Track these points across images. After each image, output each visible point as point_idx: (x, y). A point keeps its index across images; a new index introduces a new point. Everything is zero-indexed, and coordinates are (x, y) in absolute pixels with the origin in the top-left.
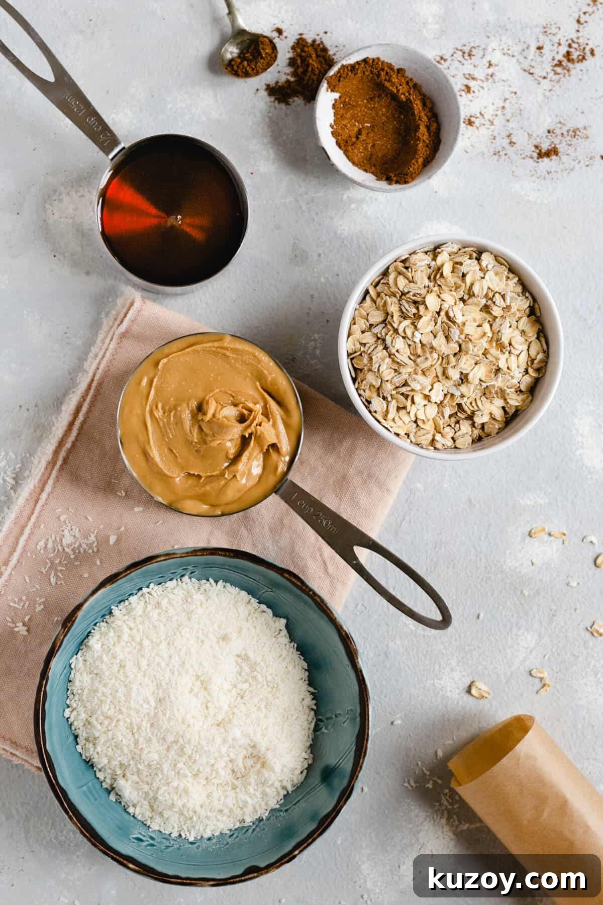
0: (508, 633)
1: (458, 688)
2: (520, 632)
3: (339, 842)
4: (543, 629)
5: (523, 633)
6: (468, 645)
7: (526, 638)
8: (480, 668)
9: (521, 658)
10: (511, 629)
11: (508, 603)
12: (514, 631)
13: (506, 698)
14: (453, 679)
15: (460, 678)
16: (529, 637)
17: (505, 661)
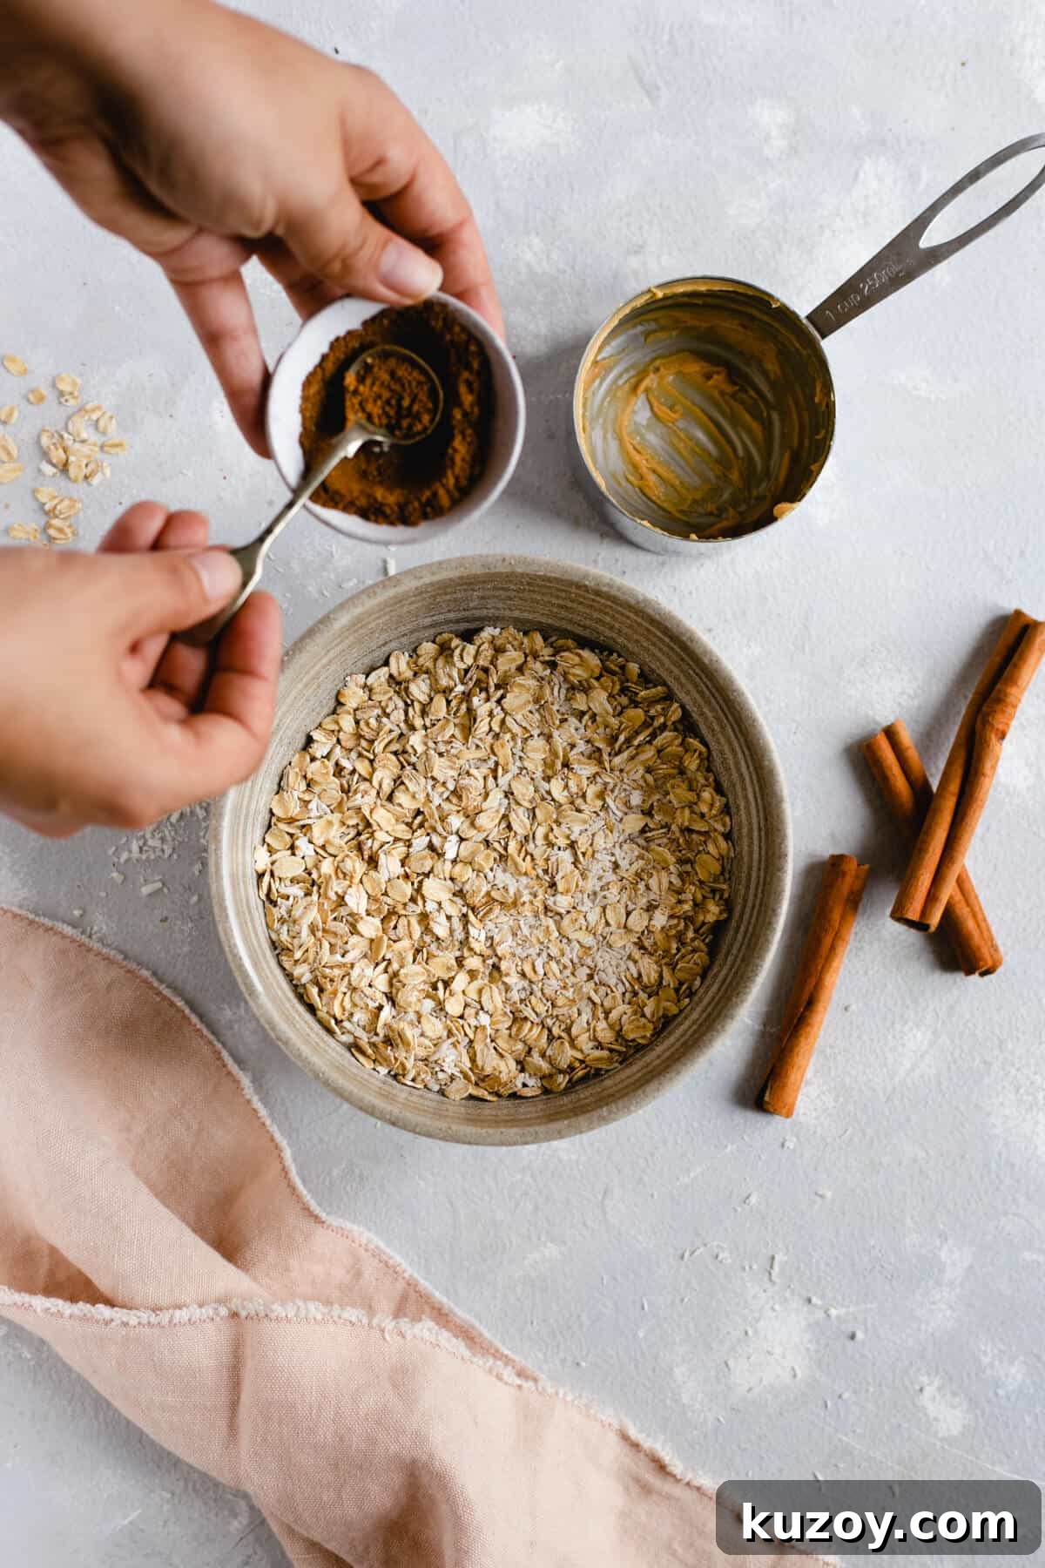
0: (888, 1030)
1: (815, 1109)
2: (906, 1029)
3: (641, 1334)
4: (939, 1026)
5: (911, 1029)
6: (831, 1047)
7: (915, 1037)
8: (848, 1080)
9: (908, 1065)
10: (893, 1023)
11: (890, 986)
12: (898, 1026)
13: (885, 1123)
14: (808, 1096)
15: (819, 1095)
16: (919, 1035)
17: (885, 1070)
